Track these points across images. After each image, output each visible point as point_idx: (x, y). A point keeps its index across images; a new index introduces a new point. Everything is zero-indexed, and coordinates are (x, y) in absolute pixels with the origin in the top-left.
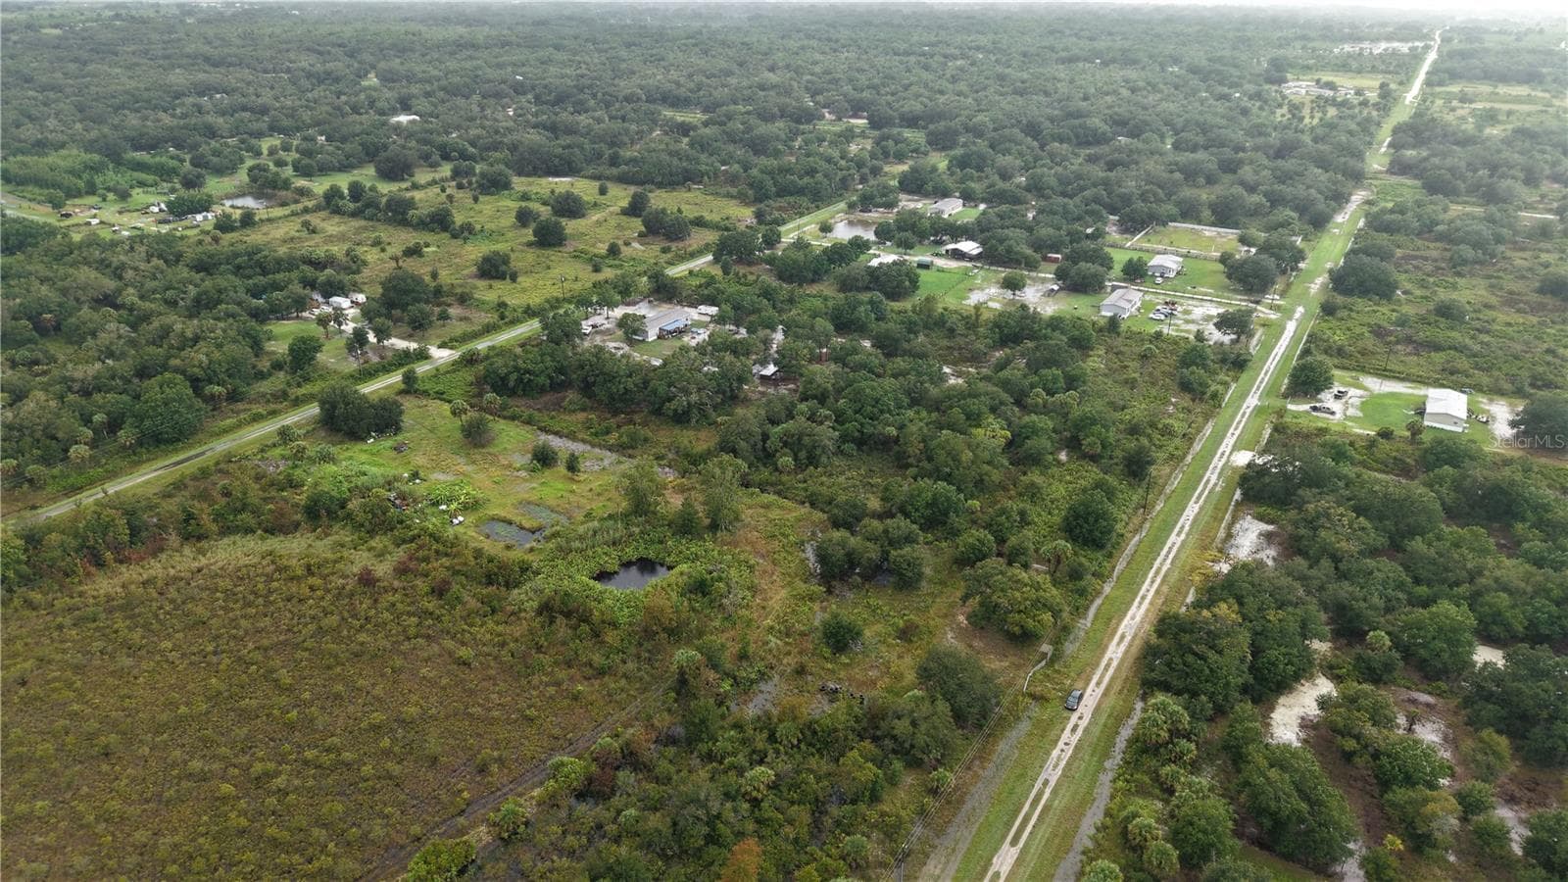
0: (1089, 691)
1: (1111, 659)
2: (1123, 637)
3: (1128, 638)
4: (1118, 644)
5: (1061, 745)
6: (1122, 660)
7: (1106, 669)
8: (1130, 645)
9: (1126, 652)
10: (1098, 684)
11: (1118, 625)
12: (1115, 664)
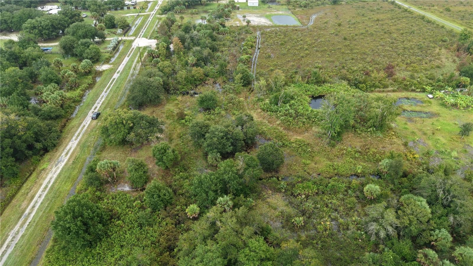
0: (89, 123)
1: (76, 140)
2: (67, 154)
3: (63, 154)
4: (70, 148)
5: (101, 103)
6: (69, 141)
7: (79, 134)
8: (63, 150)
9: (67, 145)
10: (84, 126)
11: (69, 160)
12: (74, 138)
